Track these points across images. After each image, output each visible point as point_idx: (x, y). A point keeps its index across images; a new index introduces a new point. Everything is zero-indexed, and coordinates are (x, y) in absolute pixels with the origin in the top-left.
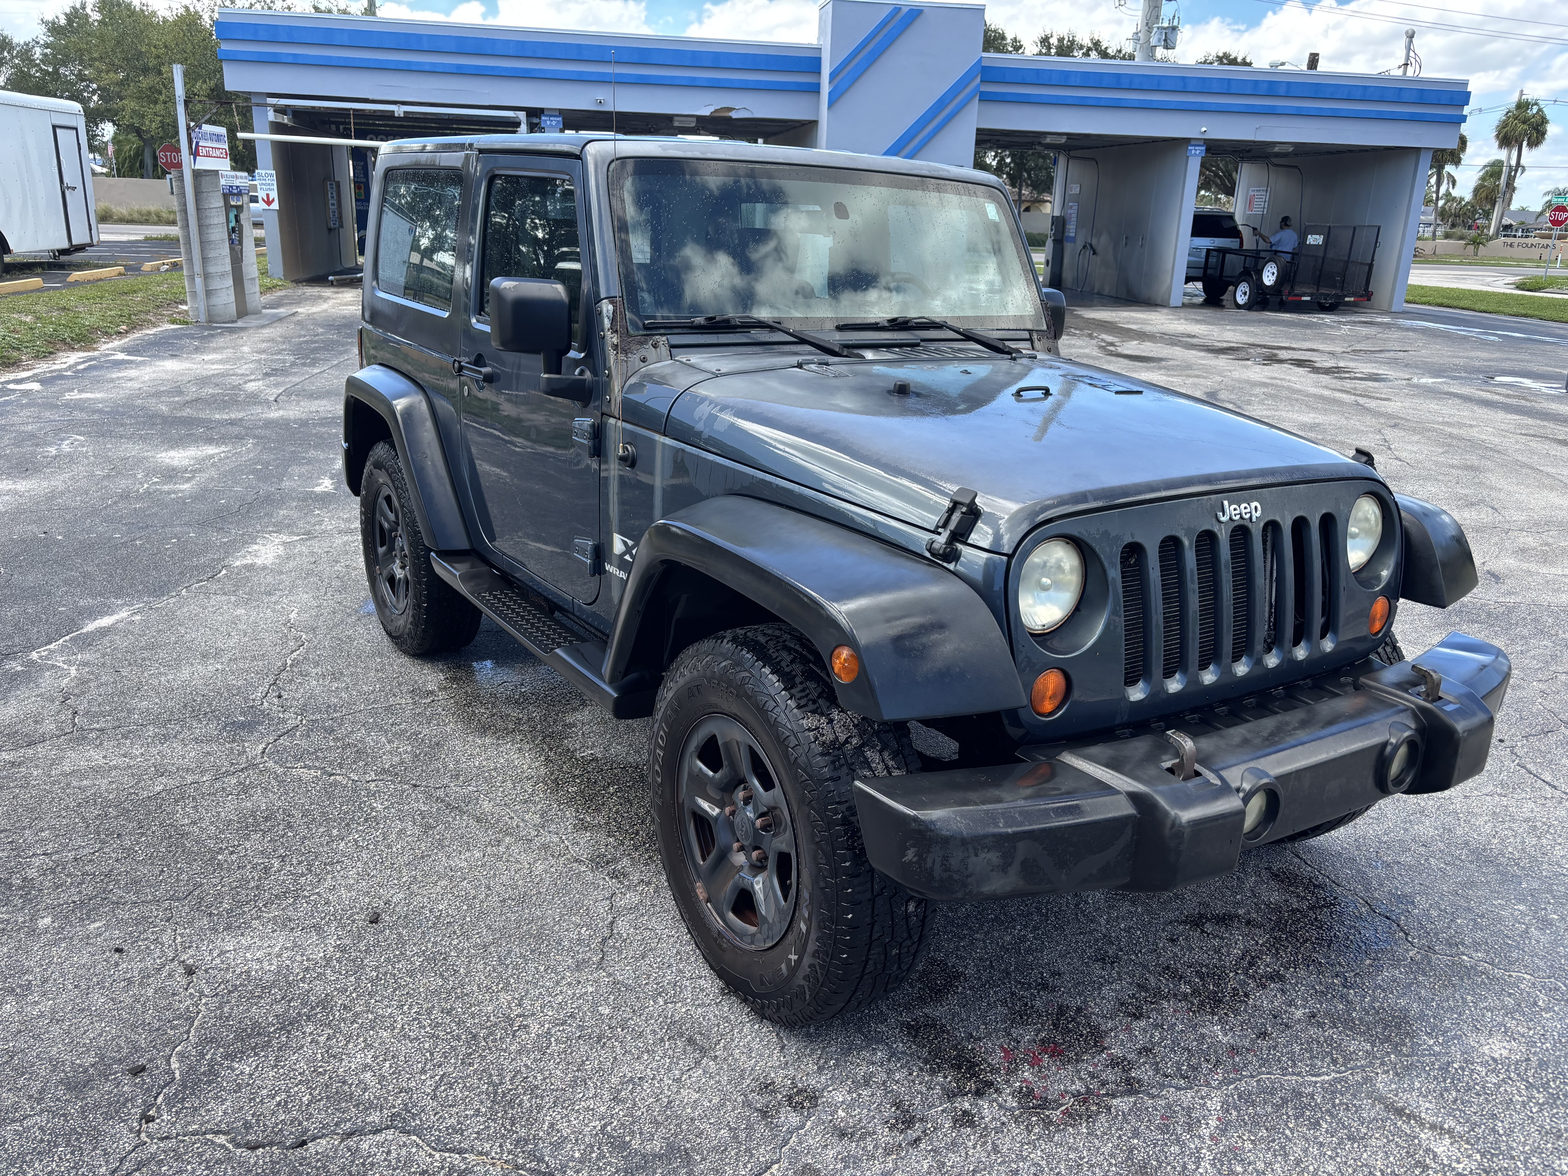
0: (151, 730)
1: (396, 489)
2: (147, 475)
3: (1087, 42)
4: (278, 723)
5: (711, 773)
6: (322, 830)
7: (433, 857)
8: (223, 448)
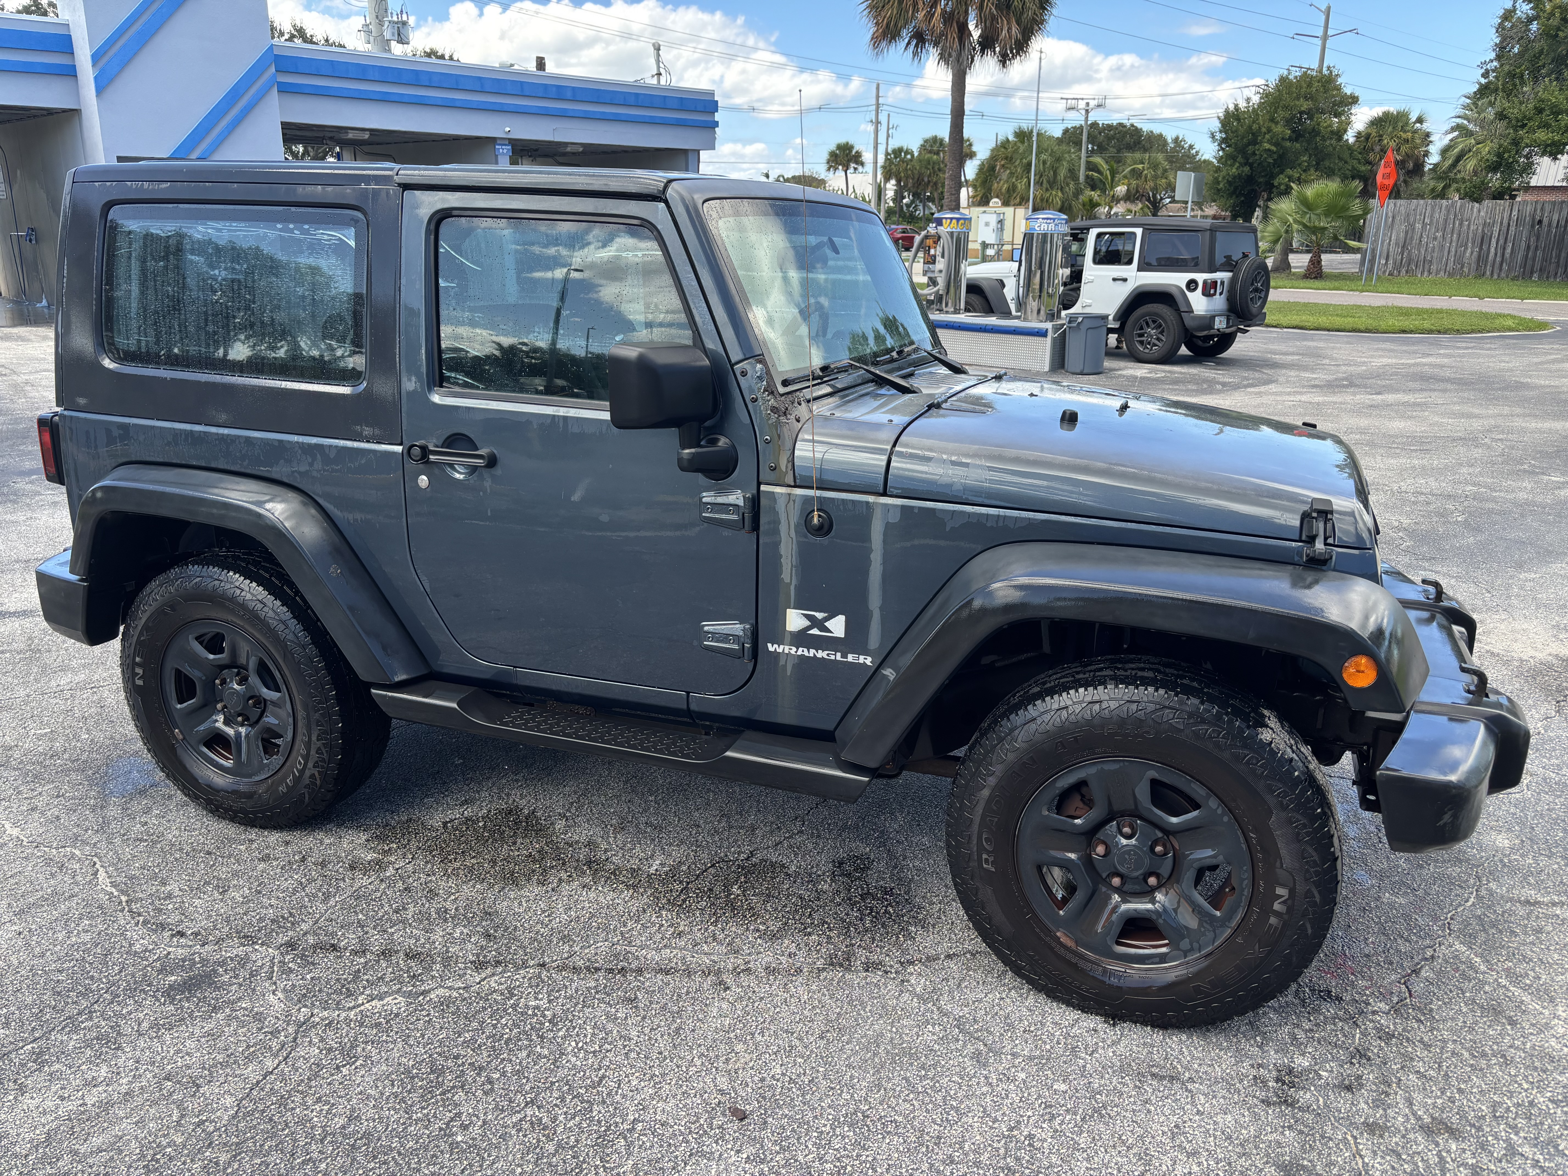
3: (287, 28)
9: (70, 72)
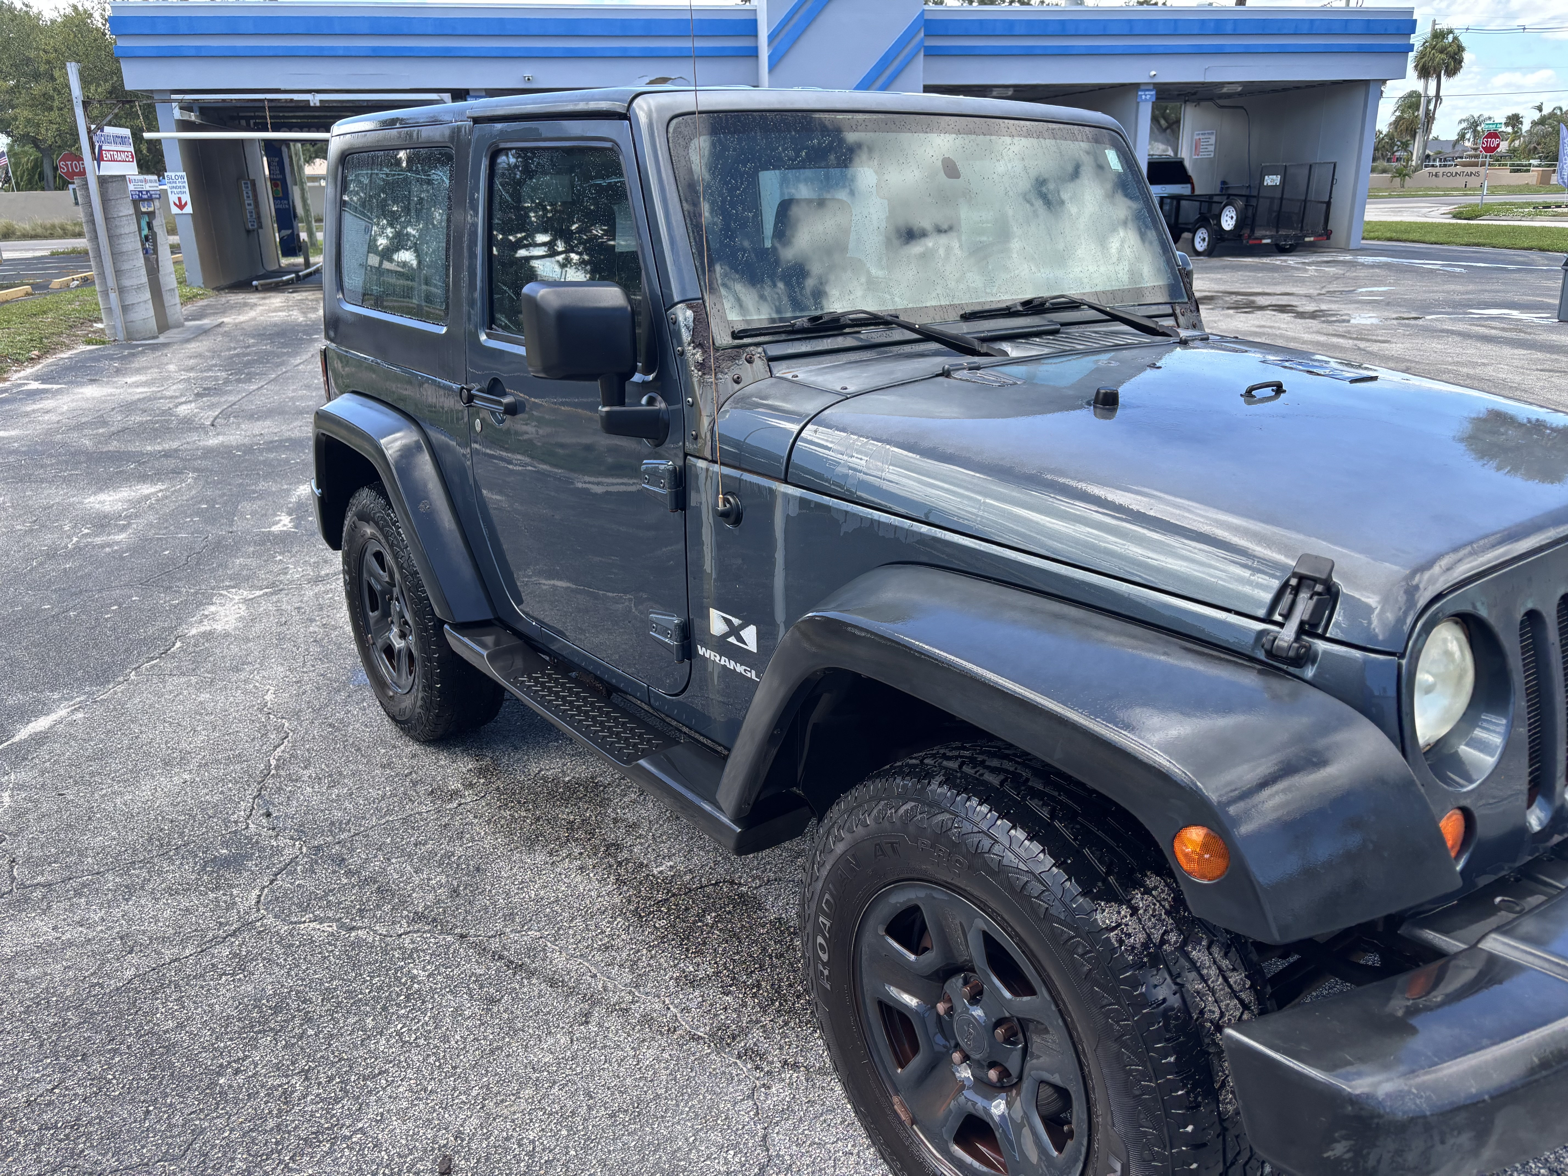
0: (111, 880)
1: (391, 546)
2: (75, 526)
4: (272, 855)
5: (912, 957)
6: (351, 1020)
7: (506, 1050)
8: (160, 486)
9: (753, 53)
